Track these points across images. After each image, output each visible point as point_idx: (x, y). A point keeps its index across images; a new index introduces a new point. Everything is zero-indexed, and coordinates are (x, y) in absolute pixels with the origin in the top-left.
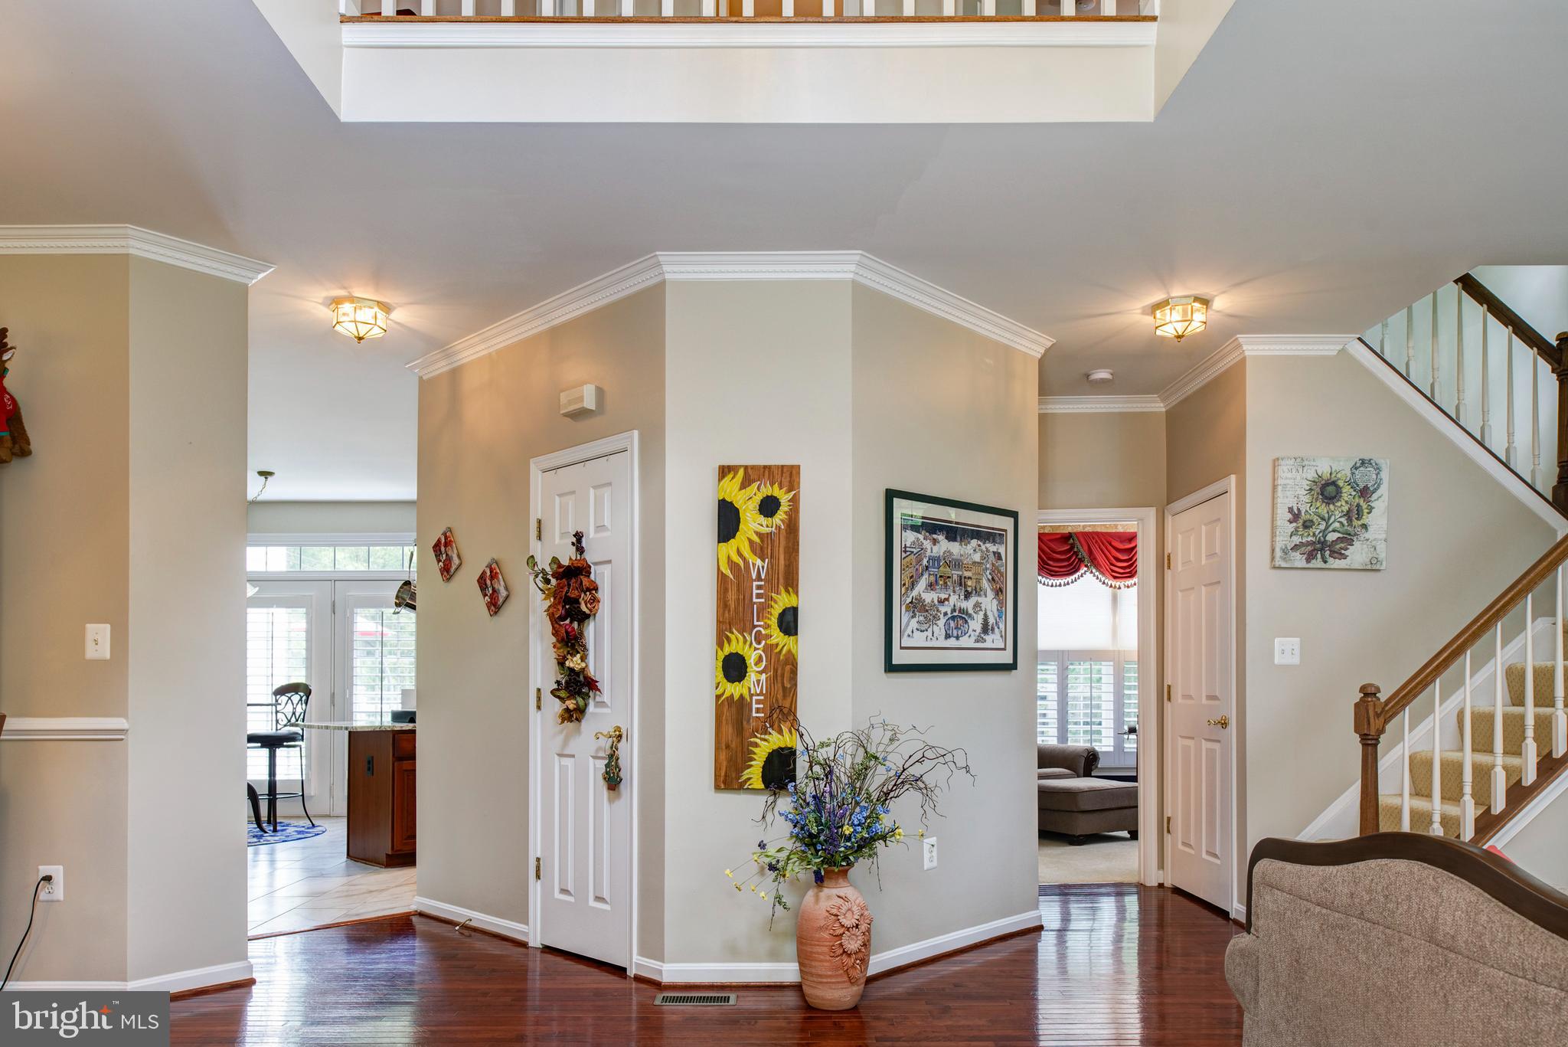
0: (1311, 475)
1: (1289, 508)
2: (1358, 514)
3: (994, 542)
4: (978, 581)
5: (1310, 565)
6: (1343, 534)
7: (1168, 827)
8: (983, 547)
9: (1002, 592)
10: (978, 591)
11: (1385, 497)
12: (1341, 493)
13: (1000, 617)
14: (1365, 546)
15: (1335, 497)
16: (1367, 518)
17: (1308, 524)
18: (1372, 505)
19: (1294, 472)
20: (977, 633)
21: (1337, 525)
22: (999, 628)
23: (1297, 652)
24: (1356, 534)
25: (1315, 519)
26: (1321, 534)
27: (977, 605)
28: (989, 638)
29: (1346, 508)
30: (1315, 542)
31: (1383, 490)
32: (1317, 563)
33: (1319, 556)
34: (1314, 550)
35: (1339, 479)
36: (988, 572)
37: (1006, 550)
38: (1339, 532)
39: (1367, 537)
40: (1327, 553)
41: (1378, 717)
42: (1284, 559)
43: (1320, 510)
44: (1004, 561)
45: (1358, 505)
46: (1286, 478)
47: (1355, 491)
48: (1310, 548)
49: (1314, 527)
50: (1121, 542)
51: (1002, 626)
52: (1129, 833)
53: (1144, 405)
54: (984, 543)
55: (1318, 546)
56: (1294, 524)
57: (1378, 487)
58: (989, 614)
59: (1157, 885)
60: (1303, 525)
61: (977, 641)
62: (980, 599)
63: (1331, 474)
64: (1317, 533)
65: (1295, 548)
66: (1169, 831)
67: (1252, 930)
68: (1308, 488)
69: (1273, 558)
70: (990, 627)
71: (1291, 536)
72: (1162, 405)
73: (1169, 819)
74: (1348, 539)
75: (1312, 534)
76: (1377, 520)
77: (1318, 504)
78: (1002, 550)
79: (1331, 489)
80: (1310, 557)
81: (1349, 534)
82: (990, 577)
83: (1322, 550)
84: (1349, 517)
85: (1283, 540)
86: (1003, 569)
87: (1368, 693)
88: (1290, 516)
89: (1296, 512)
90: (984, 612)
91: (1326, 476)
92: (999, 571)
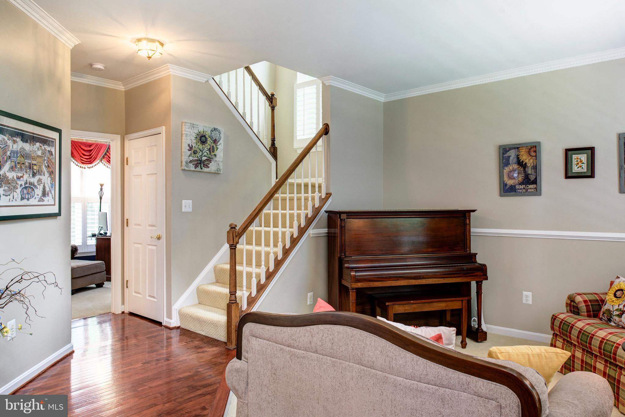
0: (196, 131)
1: (188, 144)
2: (213, 150)
3: (49, 145)
4: (40, 167)
5: (196, 170)
6: (208, 158)
7: (127, 285)
8: (43, 148)
9: (53, 173)
10: (40, 172)
11: (222, 145)
12: (207, 140)
13: (52, 187)
14: (215, 163)
15: (205, 142)
16: (216, 152)
17: (195, 152)
18: (218, 147)
19: (190, 129)
20: (39, 197)
21: (206, 154)
22: (51, 193)
23: (191, 206)
24: (212, 158)
25: (198, 150)
26: (200, 157)
27: (40, 180)
28: (46, 199)
29: (209, 147)
30: (198, 160)
31: (221, 141)
32: (198, 169)
33: (199, 166)
34: (197, 163)
35: (206, 135)
36: (46, 162)
37: (55, 150)
38: (206, 157)
39: (216, 160)
40: (202, 165)
41: (236, 237)
42: (186, 166)
43: (199, 147)
44: (54, 156)
45: (213, 147)
46: (187, 131)
47: (212, 140)
48: (196, 162)
49: (197, 154)
50: (86, 146)
51: (53, 192)
52: (95, 285)
53: (115, 86)
54: (44, 145)
55: (199, 162)
56: (190, 152)
57: (220, 139)
58: (46, 185)
59: (121, 312)
60: (194, 152)
61: (39, 201)
62: (41, 177)
63: (203, 132)
64: (199, 156)
65: (191, 162)
66: (127, 287)
67: (243, 358)
68: (195, 137)
69: (182, 166)
70: (47, 193)
71: (189, 157)
72: (123, 87)
73: (127, 281)
74: (209, 160)
75: (197, 157)
76: (220, 153)
77: (199, 144)
78: (53, 150)
79: (203, 138)
80: (196, 166)
81: (210, 158)
82: (47, 165)
83: (200, 163)
84: (210, 151)
85: (185, 158)
86: (53, 161)
87: (233, 227)
88: (188, 148)
89: (191, 147)
90: (43, 185)
91: (202, 133)
92: (52, 162)
